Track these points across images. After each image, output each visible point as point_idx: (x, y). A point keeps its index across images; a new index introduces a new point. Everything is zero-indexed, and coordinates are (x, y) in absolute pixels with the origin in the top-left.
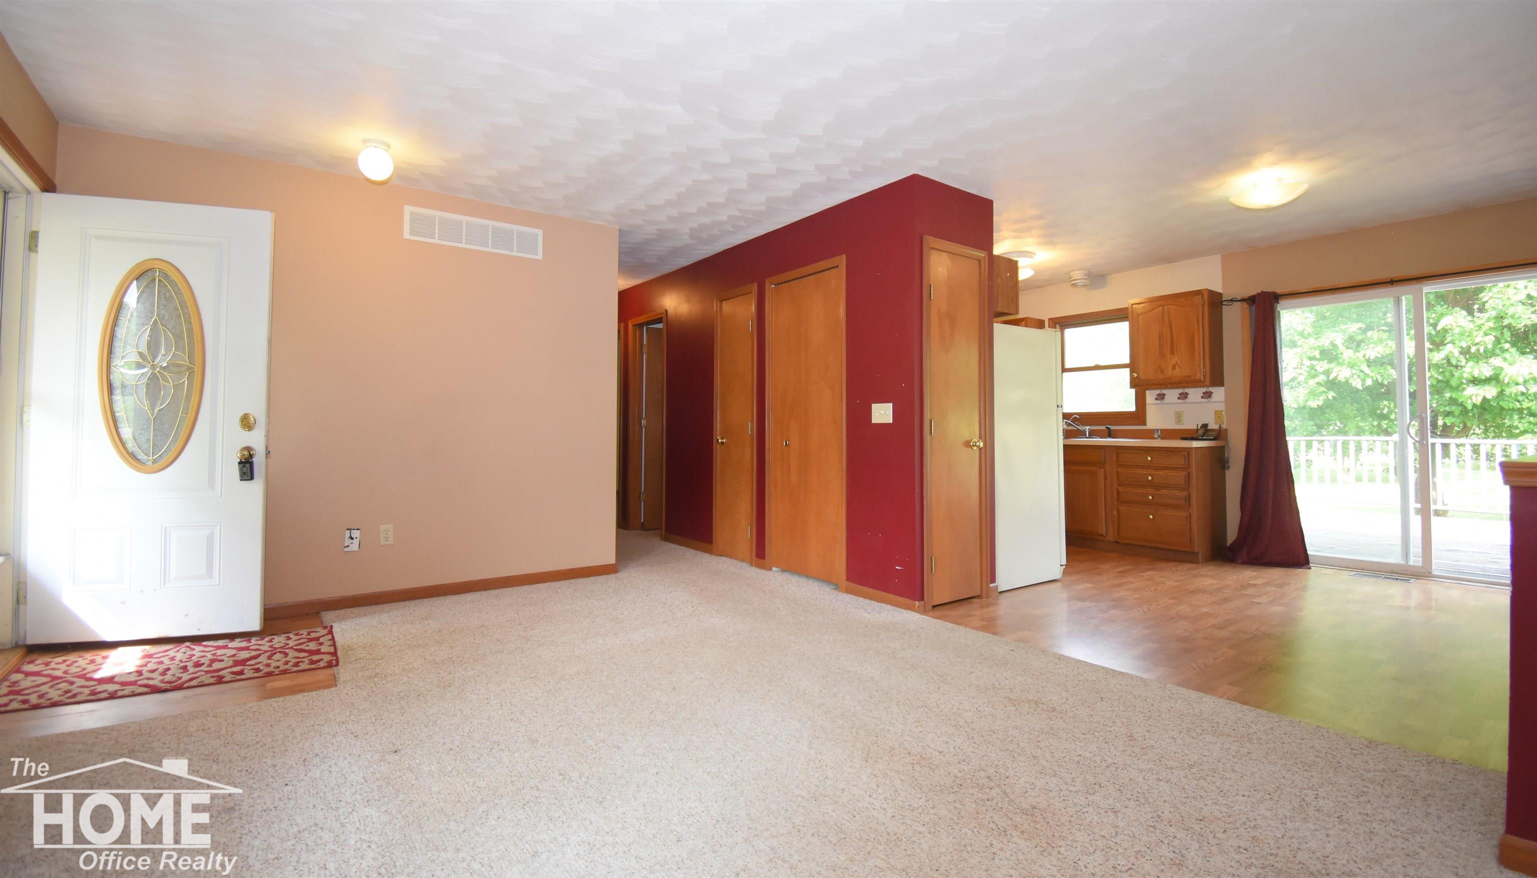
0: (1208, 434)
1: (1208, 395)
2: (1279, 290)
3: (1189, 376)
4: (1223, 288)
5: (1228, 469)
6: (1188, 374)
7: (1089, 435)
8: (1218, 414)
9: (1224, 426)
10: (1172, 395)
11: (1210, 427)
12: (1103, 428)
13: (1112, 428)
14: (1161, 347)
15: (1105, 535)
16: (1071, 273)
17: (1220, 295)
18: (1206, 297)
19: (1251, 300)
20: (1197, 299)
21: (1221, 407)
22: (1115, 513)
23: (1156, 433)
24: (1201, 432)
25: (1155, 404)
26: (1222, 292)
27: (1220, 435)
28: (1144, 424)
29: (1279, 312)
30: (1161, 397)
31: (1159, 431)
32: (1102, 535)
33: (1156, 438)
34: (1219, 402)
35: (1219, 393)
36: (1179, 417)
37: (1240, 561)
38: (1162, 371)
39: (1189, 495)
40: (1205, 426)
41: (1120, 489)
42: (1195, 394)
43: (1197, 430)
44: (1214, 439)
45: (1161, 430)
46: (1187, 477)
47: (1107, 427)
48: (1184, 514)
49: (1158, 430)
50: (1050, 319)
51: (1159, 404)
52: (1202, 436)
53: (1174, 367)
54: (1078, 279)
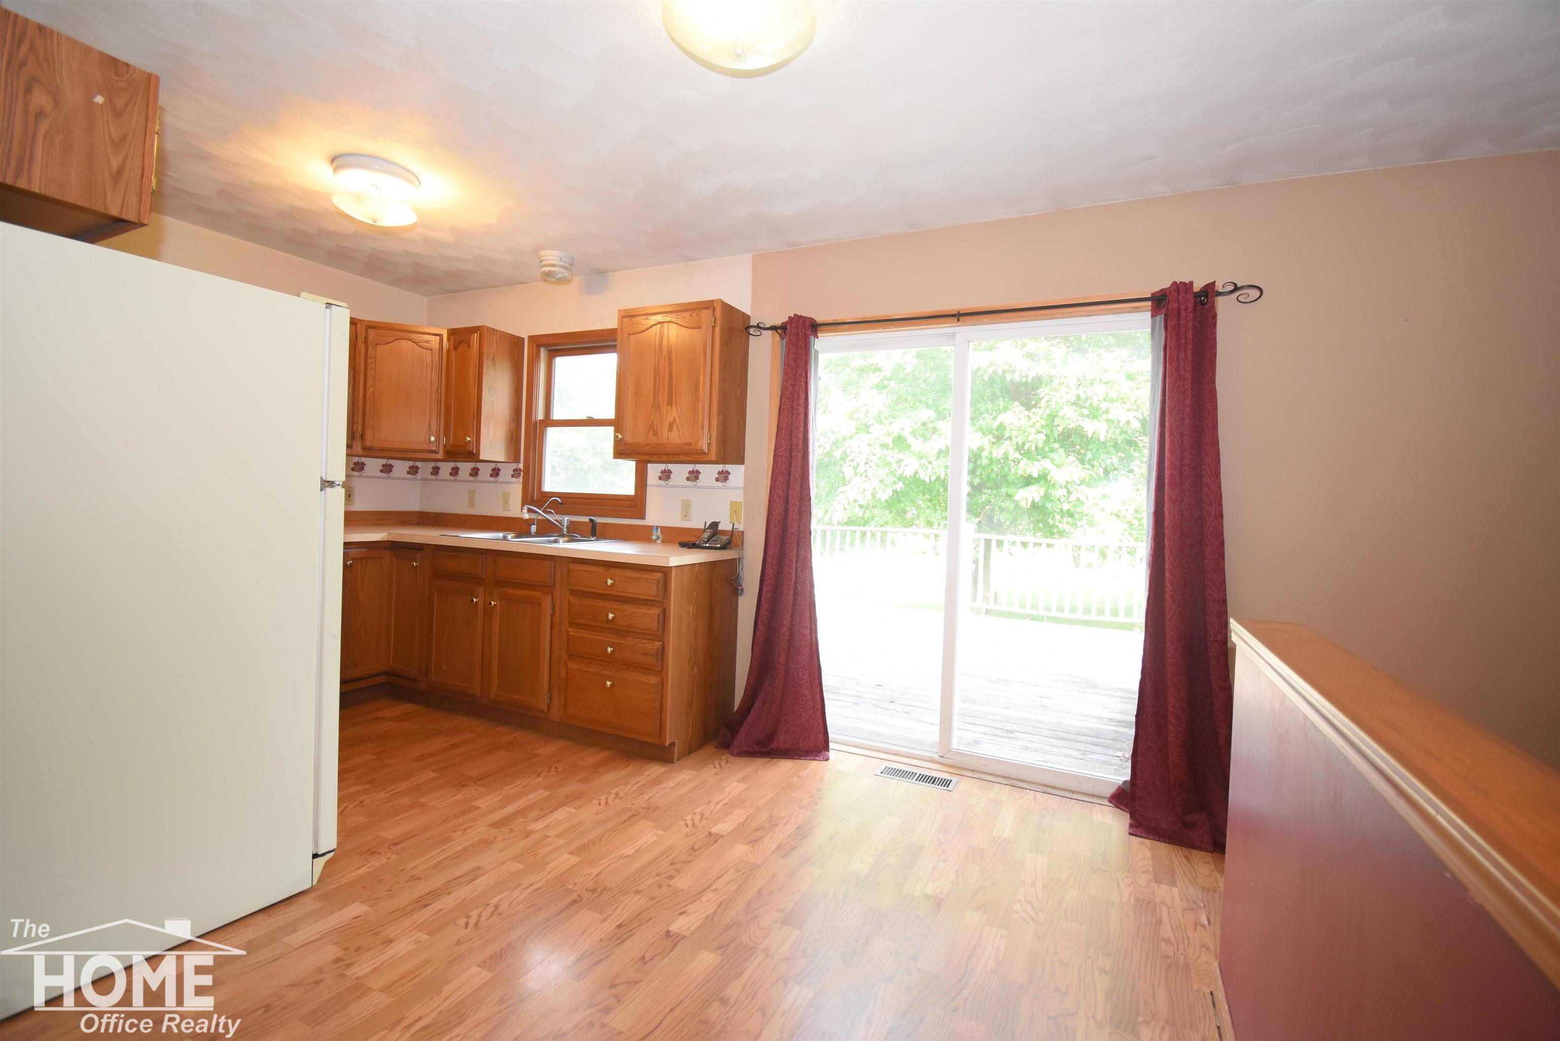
0: (714, 538)
1: (724, 476)
2: (819, 319)
3: (690, 444)
4: (752, 308)
5: (741, 595)
6: (688, 440)
7: (568, 532)
8: (735, 506)
9: (740, 527)
10: (680, 471)
11: (721, 527)
12: (586, 519)
13: (598, 520)
14: (656, 392)
15: (546, 711)
16: (542, 253)
17: (746, 317)
18: (718, 314)
19: (781, 329)
20: (706, 315)
21: (739, 497)
22: (563, 674)
23: (654, 533)
24: (706, 535)
25: (658, 486)
26: (749, 314)
27: (732, 540)
28: (642, 516)
29: (817, 352)
30: (666, 475)
31: (659, 530)
32: (543, 711)
33: (655, 541)
34: (736, 488)
35: (737, 472)
36: (686, 507)
37: (736, 751)
38: (655, 433)
39: (663, 648)
40: (715, 525)
41: (572, 631)
42: (709, 472)
43: (704, 530)
44: (724, 548)
45: (662, 528)
46: (661, 616)
47: (591, 520)
48: (653, 680)
49: (657, 527)
50: (530, 337)
51: (662, 486)
52: (707, 542)
53: (670, 429)
54: (553, 266)
